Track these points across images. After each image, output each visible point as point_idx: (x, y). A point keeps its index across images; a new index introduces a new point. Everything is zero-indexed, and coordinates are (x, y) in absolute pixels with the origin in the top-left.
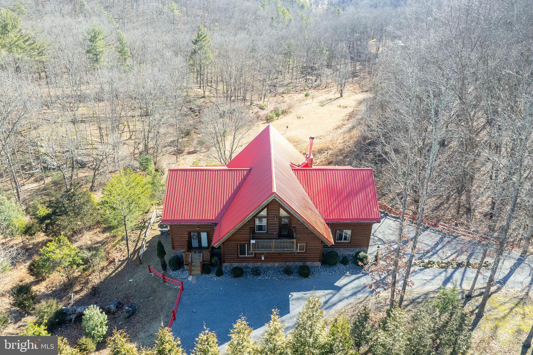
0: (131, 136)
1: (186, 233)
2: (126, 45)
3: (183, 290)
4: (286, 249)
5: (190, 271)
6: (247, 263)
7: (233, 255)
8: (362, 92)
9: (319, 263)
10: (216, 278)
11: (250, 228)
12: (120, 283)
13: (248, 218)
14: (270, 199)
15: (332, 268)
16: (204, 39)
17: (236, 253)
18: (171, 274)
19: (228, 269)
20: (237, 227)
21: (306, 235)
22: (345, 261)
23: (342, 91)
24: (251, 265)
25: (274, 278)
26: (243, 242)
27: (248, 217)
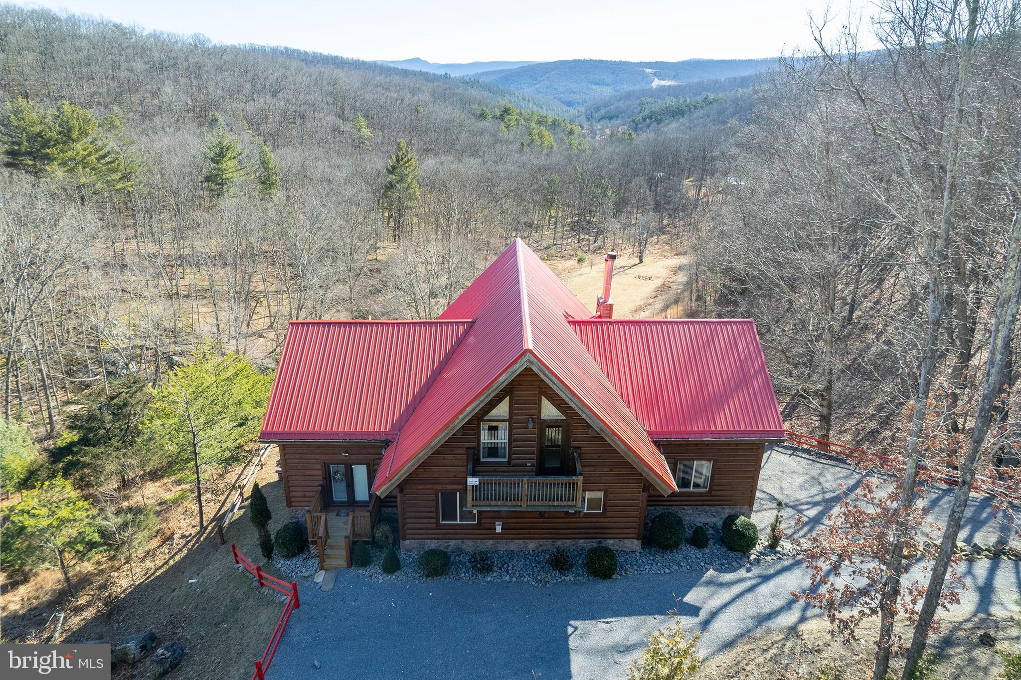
0: (272, 323)
1: (319, 466)
2: (273, 171)
3: (297, 605)
4: (556, 503)
5: (322, 557)
6: (459, 542)
7: (426, 521)
8: (677, 255)
9: (636, 542)
10: (381, 578)
11: (468, 448)
12: (169, 587)
13: (463, 419)
14: (518, 368)
15: (668, 556)
16: (407, 165)
17: (434, 515)
18: (280, 565)
19: (415, 555)
20: (433, 443)
21: (606, 469)
22: (698, 539)
23: (641, 252)
24: (469, 546)
25: (525, 580)
26: (449, 487)
27: (461, 417)
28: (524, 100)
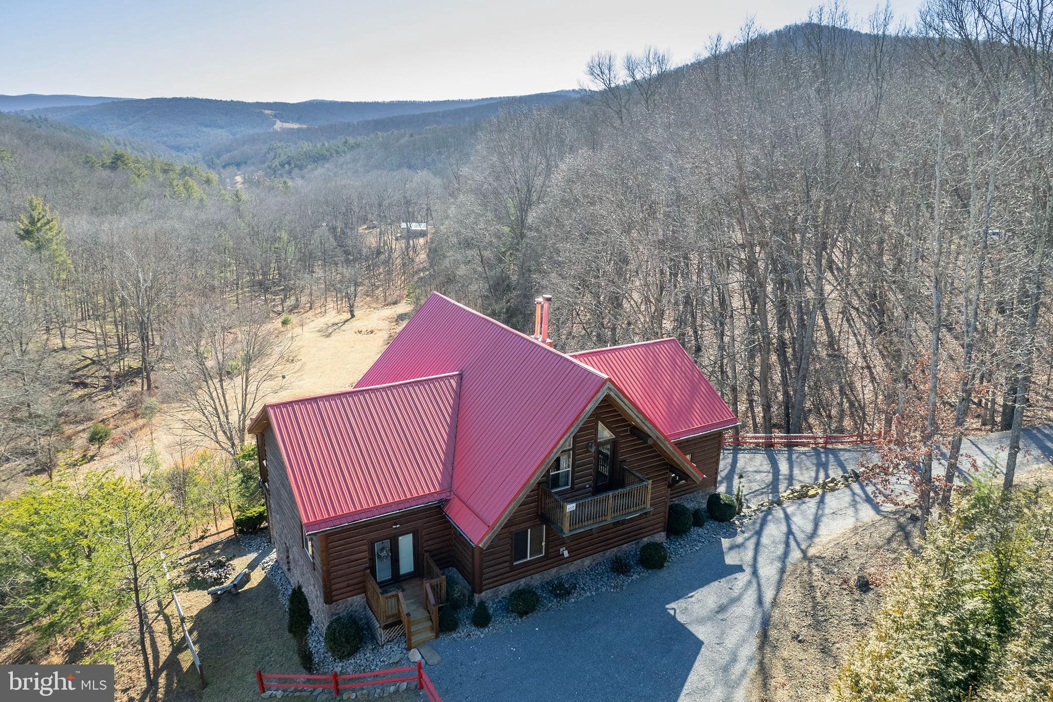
1: (363, 548)
4: (632, 510)
5: (407, 637)
6: (529, 578)
7: (500, 566)
8: (387, 305)
9: (664, 533)
14: (601, 396)
15: (687, 539)
17: (508, 558)
19: (491, 604)
22: (698, 519)
23: (351, 306)
24: (537, 579)
26: (522, 526)
28: (118, 144)
